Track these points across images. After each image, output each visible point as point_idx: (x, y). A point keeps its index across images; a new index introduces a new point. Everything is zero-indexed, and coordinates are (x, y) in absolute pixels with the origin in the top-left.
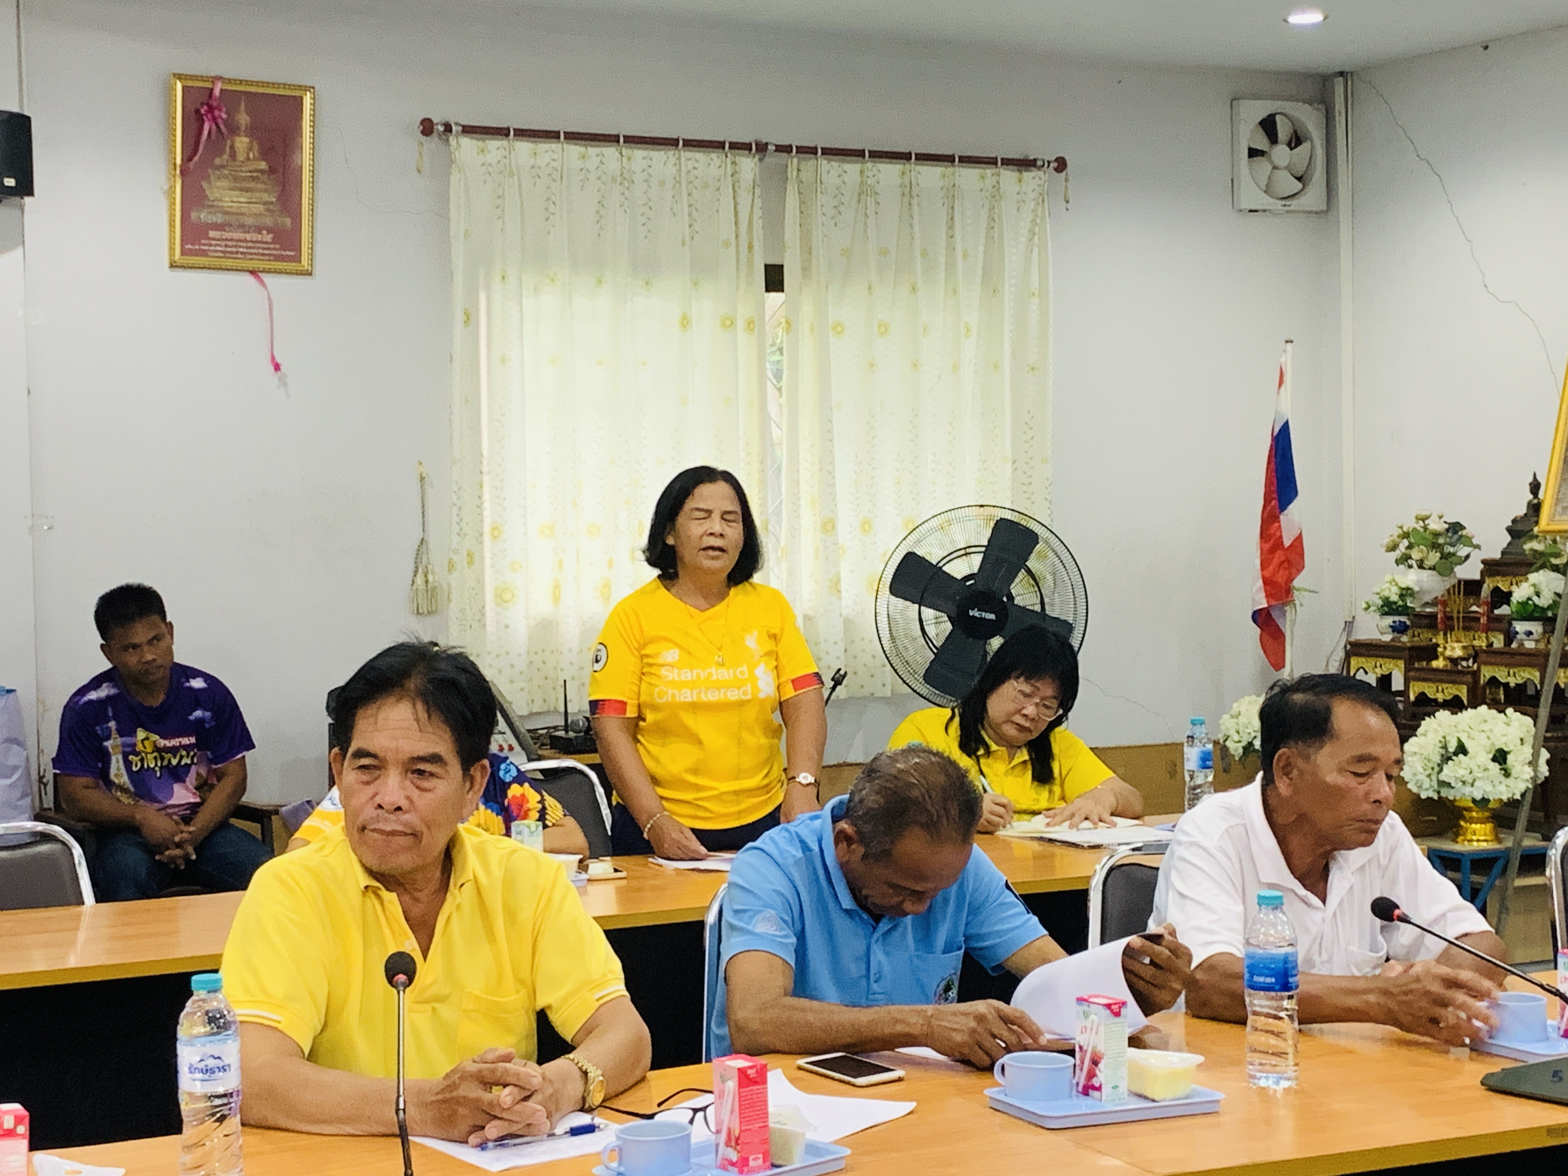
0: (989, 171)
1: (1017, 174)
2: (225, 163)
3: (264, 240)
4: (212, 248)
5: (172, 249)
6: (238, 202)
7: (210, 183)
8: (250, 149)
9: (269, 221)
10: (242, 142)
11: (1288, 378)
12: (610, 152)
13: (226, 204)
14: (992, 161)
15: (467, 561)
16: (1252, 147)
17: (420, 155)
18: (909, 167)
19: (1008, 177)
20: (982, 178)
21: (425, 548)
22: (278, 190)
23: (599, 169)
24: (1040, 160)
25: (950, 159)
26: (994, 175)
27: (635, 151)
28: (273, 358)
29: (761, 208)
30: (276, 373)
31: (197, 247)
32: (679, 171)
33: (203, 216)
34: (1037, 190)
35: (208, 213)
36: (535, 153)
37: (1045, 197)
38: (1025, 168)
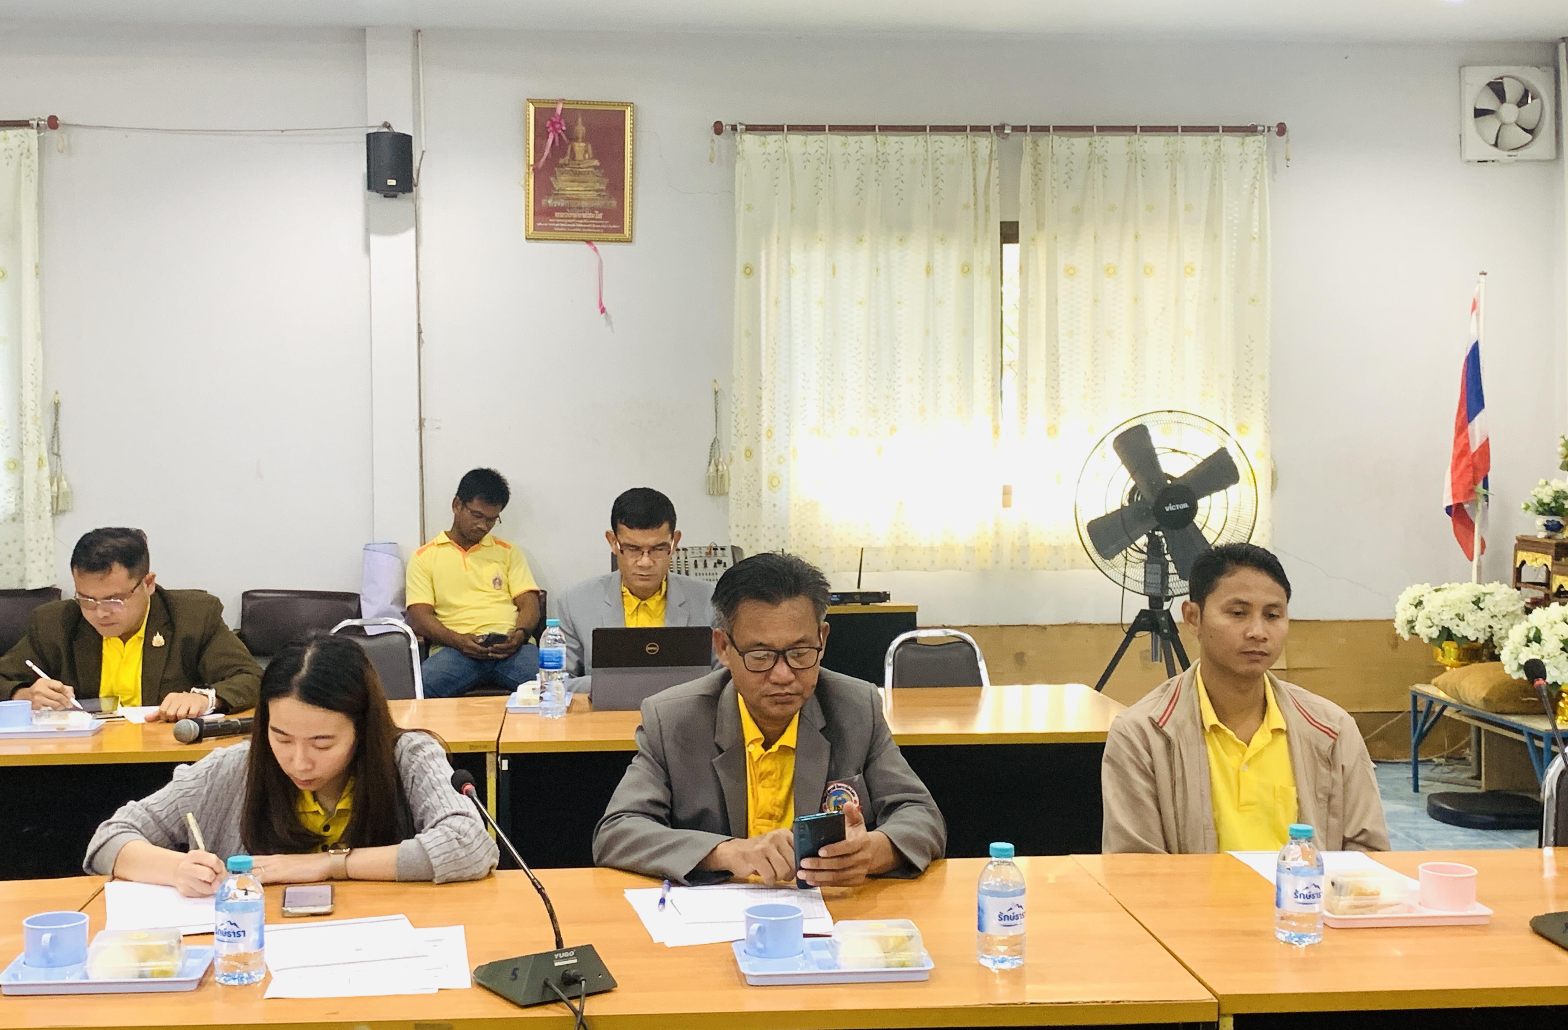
0: (1211, 138)
1: (1239, 139)
2: (567, 162)
3: (597, 218)
4: (557, 225)
5: (527, 227)
6: (577, 191)
7: (556, 177)
8: (586, 152)
9: (599, 204)
10: (579, 147)
11: (1481, 305)
12: (867, 139)
13: (567, 192)
14: (1214, 129)
15: (746, 455)
16: (1478, 107)
17: (712, 149)
18: (1135, 137)
19: (1231, 142)
20: (1206, 143)
21: (717, 445)
22: (606, 180)
23: (859, 153)
24: (1261, 126)
25: (1174, 129)
26: (1215, 141)
27: (889, 137)
28: (601, 304)
29: (998, 177)
30: (604, 314)
31: (546, 224)
32: (926, 151)
33: (550, 202)
34: (1257, 152)
35: (554, 200)
36: (805, 143)
37: (1265, 158)
38: (1248, 133)
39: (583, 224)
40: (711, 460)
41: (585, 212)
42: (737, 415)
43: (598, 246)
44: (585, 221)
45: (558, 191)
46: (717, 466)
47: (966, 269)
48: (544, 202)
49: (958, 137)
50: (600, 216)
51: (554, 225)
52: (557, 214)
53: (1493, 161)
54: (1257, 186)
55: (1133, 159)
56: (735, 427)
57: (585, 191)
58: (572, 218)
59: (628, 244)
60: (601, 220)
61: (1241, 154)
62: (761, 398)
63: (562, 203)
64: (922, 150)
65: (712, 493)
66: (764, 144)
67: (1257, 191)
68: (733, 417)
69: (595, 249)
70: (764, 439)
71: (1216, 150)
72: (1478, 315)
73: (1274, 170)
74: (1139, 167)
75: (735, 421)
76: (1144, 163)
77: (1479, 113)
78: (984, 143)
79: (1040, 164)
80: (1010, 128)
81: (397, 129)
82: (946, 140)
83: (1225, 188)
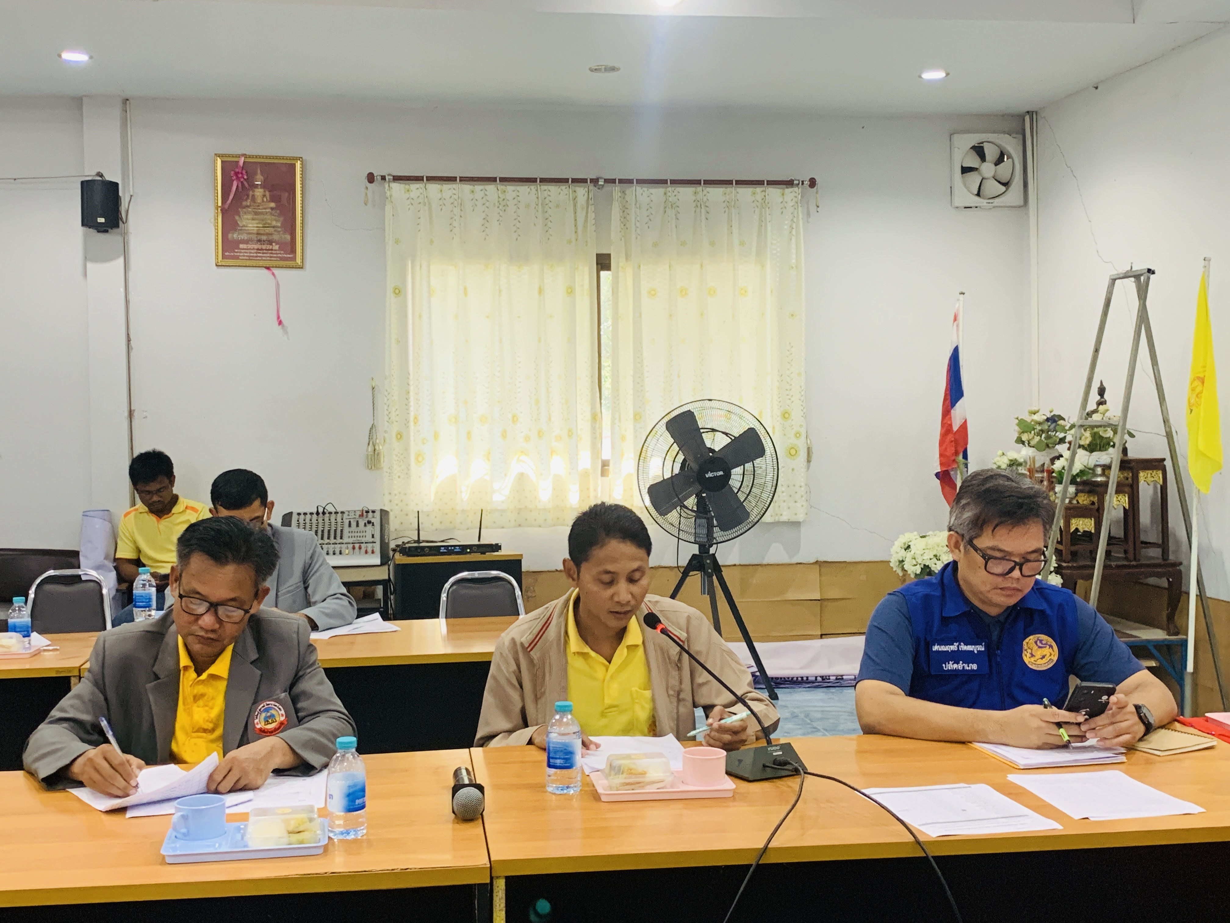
0: (759, 189)
1: (780, 191)
2: (249, 204)
3: (274, 249)
4: (241, 254)
5: (217, 256)
6: (257, 227)
7: (240, 216)
8: (264, 196)
9: (277, 238)
10: (259, 193)
11: (960, 318)
12: (491, 188)
13: (249, 228)
14: (760, 183)
15: (397, 437)
16: (964, 166)
17: (366, 194)
18: (699, 189)
19: (774, 192)
20: (754, 193)
21: (374, 429)
22: (281, 219)
23: (484, 199)
24: (797, 180)
25: (729, 183)
26: (762, 191)
27: (508, 187)
28: (278, 317)
29: (594, 219)
30: (280, 326)
31: (232, 254)
32: (538, 198)
33: (235, 236)
34: (794, 200)
35: (239, 234)
36: (441, 191)
37: (799, 205)
38: (788, 186)
39: (263, 253)
40: (369, 441)
41: (264, 244)
42: (389, 406)
43: (276, 271)
44: (265, 251)
45: (242, 227)
46: (374, 446)
47: (569, 290)
48: (230, 236)
49: (563, 187)
50: (277, 247)
51: (238, 254)
52: (241, 246)
53: (976, 207)
54: (794, 226)
55: (698, 205)
56: (387, 415)
57: (263, 227)
58: (254, 249)
59: (301, 269)
60: (278, 250)
61: (782, 202)
62: (409, 392)
63: (245, 237)
64: (534, 197)
65: (370, 467)
66: (408, 191)
67: (794, 231)
68: (386, 407)
69: (273, 274)
70: (412, 424)
71: (763, 199)
72: (958, 326)
73: (808, 214)
74: (703, 211)
75: (387, 410)
76: (707, 209)
77: (965, 170)
78: (581, 191)
79: (627, 209)
80: (603, 180)
81: (108, 178)
82: (553, 188)
83: (769, 228)
